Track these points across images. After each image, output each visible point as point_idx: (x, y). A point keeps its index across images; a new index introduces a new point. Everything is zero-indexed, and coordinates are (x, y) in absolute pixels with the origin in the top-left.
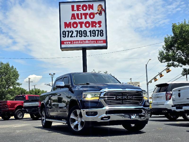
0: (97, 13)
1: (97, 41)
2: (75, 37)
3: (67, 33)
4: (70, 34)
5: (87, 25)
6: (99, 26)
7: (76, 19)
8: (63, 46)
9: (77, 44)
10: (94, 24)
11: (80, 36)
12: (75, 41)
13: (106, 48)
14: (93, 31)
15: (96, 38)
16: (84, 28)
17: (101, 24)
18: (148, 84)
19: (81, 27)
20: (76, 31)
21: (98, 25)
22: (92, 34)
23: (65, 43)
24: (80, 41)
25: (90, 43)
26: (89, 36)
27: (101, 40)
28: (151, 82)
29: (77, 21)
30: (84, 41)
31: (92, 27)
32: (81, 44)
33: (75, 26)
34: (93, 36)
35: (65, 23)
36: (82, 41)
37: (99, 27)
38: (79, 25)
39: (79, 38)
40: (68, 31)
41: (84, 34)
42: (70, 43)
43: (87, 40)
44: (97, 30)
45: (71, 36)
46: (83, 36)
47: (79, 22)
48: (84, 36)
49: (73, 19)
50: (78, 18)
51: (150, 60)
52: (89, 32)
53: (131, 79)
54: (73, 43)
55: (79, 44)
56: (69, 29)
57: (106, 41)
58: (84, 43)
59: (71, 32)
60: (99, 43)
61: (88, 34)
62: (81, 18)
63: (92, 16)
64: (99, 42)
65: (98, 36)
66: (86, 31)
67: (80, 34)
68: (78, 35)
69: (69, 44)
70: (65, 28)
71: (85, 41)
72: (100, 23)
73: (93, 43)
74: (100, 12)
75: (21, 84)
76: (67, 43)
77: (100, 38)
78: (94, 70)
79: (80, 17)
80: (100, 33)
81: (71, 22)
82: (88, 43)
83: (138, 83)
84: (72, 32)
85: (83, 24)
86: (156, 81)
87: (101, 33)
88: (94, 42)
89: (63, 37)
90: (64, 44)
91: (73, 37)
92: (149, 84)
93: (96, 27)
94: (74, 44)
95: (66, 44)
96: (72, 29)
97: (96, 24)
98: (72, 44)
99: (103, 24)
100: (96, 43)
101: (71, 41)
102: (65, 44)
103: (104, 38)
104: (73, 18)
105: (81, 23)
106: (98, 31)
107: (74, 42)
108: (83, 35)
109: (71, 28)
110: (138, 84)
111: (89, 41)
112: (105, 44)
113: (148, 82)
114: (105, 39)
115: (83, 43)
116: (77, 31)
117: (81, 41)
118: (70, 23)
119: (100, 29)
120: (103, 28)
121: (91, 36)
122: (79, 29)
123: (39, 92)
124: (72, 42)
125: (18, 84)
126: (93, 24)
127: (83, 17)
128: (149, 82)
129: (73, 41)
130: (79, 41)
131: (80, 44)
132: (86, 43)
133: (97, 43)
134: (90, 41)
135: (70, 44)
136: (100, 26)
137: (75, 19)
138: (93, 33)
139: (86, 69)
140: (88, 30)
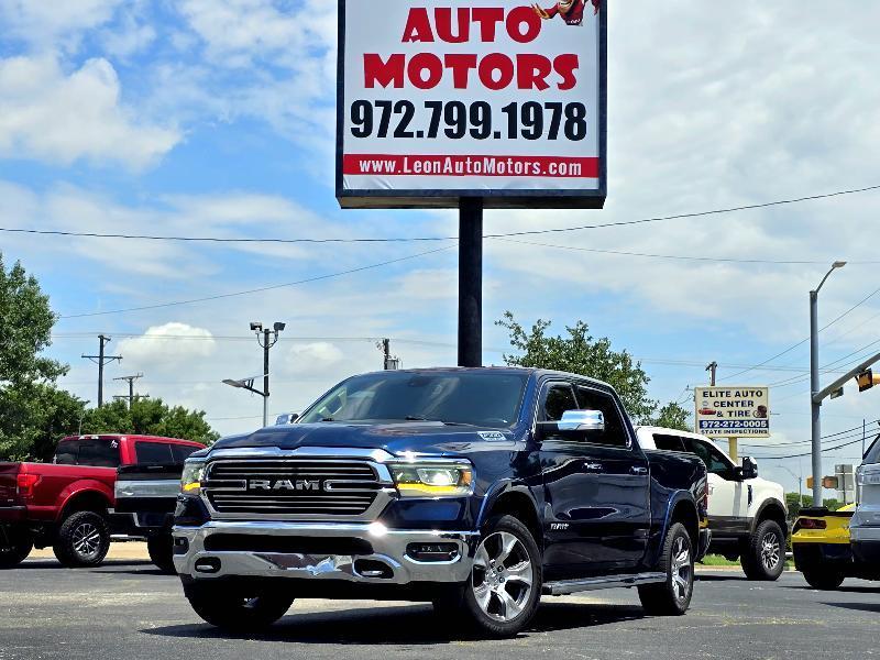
0: (551, 13)
1: (545, 162)
2: (420, 134)
3: (378, 113)
4: (395, 120)
5: (496, 75)
6: (562, 80)
7: (431, 39)
8: (352, 182)
9: (432, 173)
10: (536, 72)
11: (449, 133)
12: (423, 158)
13: (594, 200)
14: (526, 107)
15: (542, 147)
16: (475, 91)
17: (574, 72)
18: (816, 404)
19: (461, 82)
20: (428, 104)
21: (554, 78)
22: (520, 126)
23: (364, 166)
24: (448, 160)
25: (506, 174)
26: (505, 133)
27: (568, 161)
28: (840, 393)
29: (439, 48)
30: (474, 158)
31: (524, 83)
32: (454, 174)
33: (425, 74)
34: (526, 134)
35: (366, 56)
36: (462, 158)
37: (561, 87)
38: (448, 74)
39: (442, 145)
40: (386, 105)
41: (475, 121)
42: (390, 166)
43: (489, 158)
44: (549, 106)
45: (400, 133)
46: (467, 132)
47: (447, 56)
48: (474, 133)
49: (414, 39)
50: (446, 35)
51: (838, 265)
52: (504, 110)
53: (713, 366)
54: (410, 166)
55: (442, 173)
56: (391, 93)
57: (596, 167)
58: (473, 173)
59: (398, 110)
60: (558, 175)
61: (500, 121)
62: (464, 37)
63: (524, 28)
64: (557, 168)
65: (553, 135)
66: (487, 108)
67: (449, 120)
68: (443, 125)
69: (384, 172)
70: (369, 84)
71: (481, 158)
72: (567, 64)
73: (523, 174)
74: (572, 9)
75: (63, 372)
76: (377, 166)
77: (562, 146)
78: (509, 315)
79: (455, 32)
80: (564, 119)
81: (402, 57)
82: (497, 174)
83: (759, 394)
84: (404, 109)
85: (470, 70)
86: (870, 386)
87: (573, 120)
88: (531, 168)
89: (355, 132)
90: (357, 171)
91: (410, 135)
92: (827, 400)
93: (542, 86)
94: (413, 173)
95: (371, 172)
96: (408, 92)
97: (545, 71)
98: (403, 173)
99: (585, 73)
100: (541, 174)
101: (399, 159)
102: (365, 173)
103: (587, 148)
104: (415, 33)
105: (461, 64)
106: (556, 107)
107: (418, 164)
108: (469, 126)
109: (399, 84)
110: (758, 402)
111: (498, 159)
112: (591, 184)
113: (821, 389)
114: (593, 153)
115: (465, 173)
116: (436, 106)
117: (454, 159)
118: (397, 59)
119: (565, 98)
120: (584, 92)
121: (512, 134)
122: (445, 91)
123: (156, 418)
124: (400, 163)
125: (46, 369)
126: (531, 70)
127: (475, 27)
128: (825, 393)
129: (412, 159)
130: (442, 159)
131: (448, 173)
132: (481, 174)
133: (548, 175)
134: (504, 159)
135: (390, 173)
136: (569, 83)
137: (426, 36)
138: (526, 121)
139: (475, 312)
140: (498, 100)
